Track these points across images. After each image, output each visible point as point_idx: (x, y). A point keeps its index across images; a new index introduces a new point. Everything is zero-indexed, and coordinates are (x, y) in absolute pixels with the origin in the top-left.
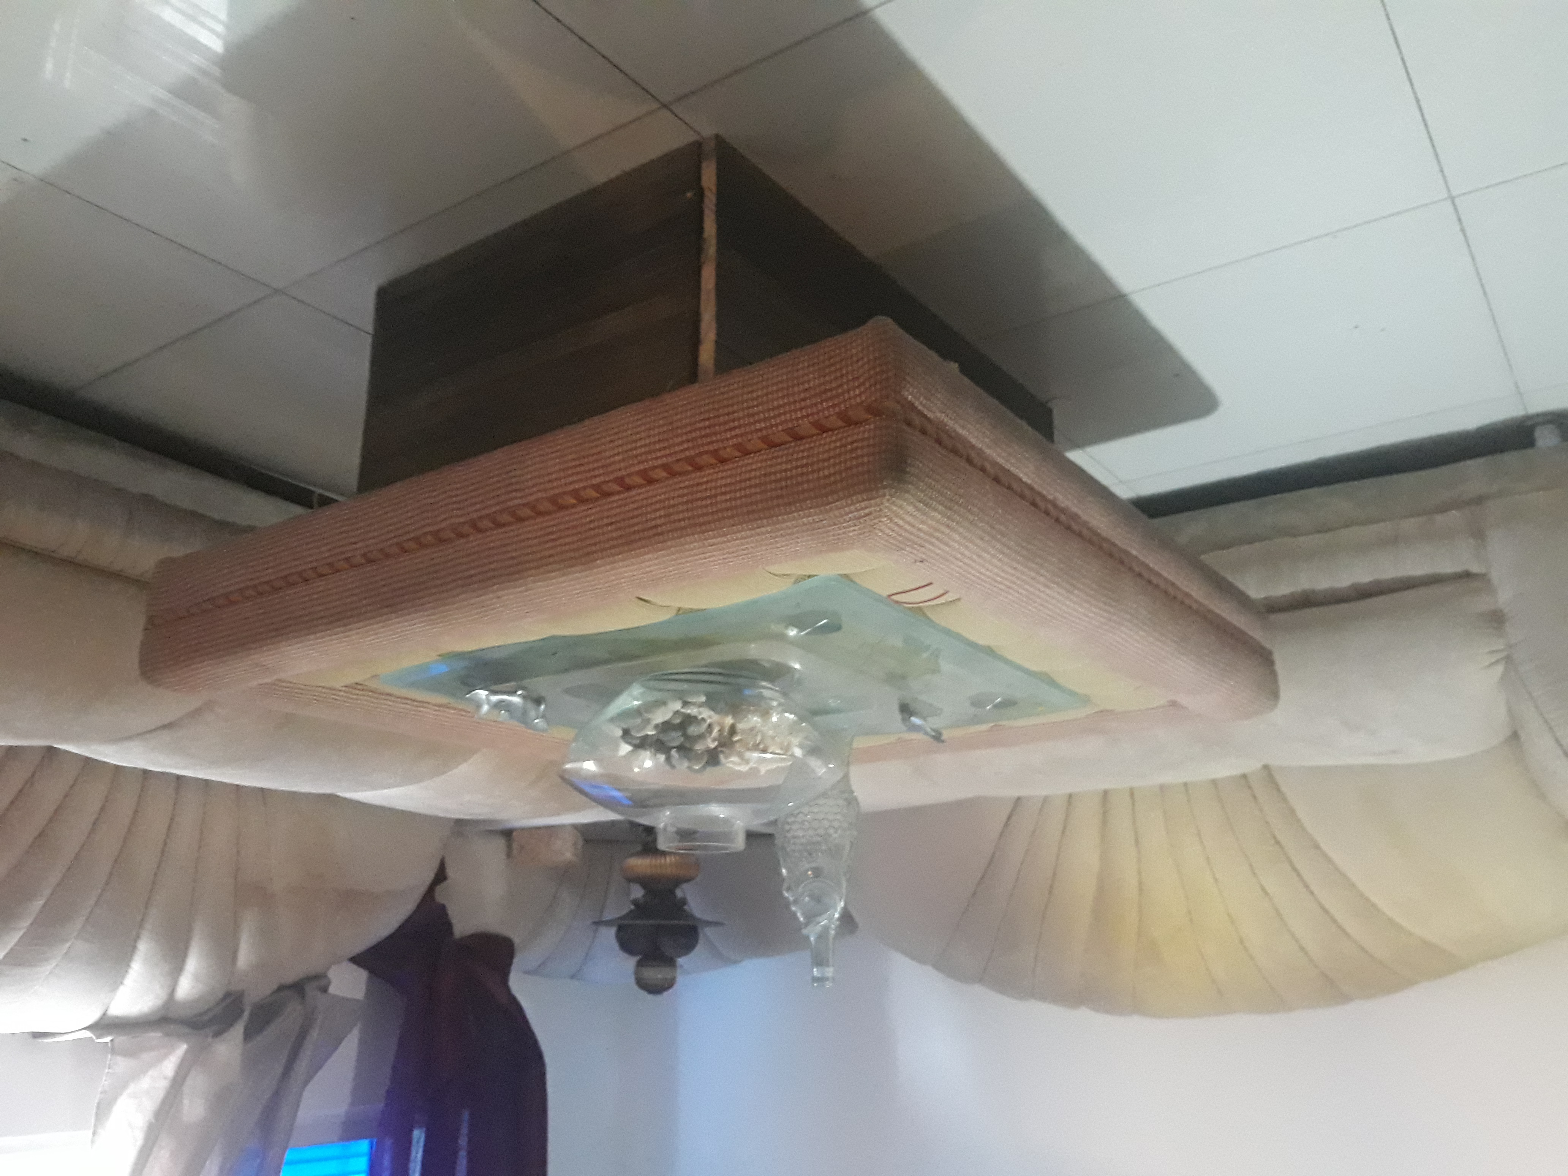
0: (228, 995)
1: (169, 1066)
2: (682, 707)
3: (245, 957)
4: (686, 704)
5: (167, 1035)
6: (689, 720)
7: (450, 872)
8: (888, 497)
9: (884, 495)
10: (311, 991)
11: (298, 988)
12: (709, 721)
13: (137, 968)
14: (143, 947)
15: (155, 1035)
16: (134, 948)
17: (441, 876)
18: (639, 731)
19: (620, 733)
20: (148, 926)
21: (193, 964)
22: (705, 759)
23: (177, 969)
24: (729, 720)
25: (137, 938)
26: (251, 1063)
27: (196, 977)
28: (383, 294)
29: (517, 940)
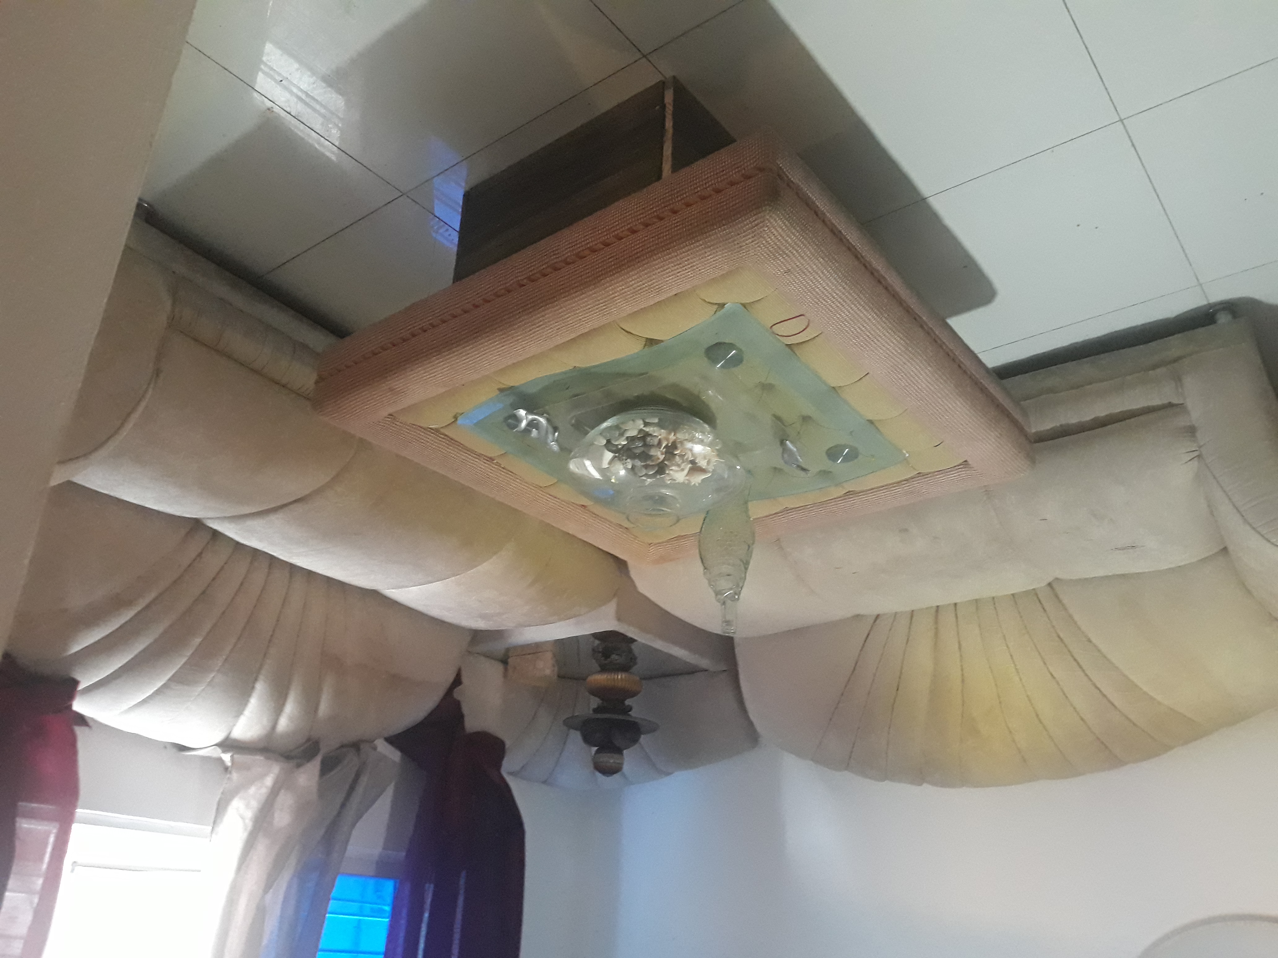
0: (308, 740)
1: (269, 781)
2: (644, 427)
3: (324, 708)
4: (646, 424)
5: (268, 758)
6: (648, 435)
7: (465, 679)
8: (768, 212)
9: (766, 210)
10: (364, 747)
11: (356, 746)
12: (659, 437)
13: (254, 702)
14: (260, 687)
15: (259, 758)
16: (253, 688)
17: (457, 681)
18: (616, 441)
19: (604, 442)
20: (263, 672)
21: (290, 708)
22: (656, 469)
23: (278, 710)
24: (672, 437)
25: (256, 680)
26: (322, 791)
27: (291, 719)
28: (467, 197)
29: (508, 743)
